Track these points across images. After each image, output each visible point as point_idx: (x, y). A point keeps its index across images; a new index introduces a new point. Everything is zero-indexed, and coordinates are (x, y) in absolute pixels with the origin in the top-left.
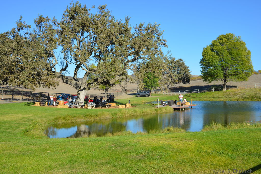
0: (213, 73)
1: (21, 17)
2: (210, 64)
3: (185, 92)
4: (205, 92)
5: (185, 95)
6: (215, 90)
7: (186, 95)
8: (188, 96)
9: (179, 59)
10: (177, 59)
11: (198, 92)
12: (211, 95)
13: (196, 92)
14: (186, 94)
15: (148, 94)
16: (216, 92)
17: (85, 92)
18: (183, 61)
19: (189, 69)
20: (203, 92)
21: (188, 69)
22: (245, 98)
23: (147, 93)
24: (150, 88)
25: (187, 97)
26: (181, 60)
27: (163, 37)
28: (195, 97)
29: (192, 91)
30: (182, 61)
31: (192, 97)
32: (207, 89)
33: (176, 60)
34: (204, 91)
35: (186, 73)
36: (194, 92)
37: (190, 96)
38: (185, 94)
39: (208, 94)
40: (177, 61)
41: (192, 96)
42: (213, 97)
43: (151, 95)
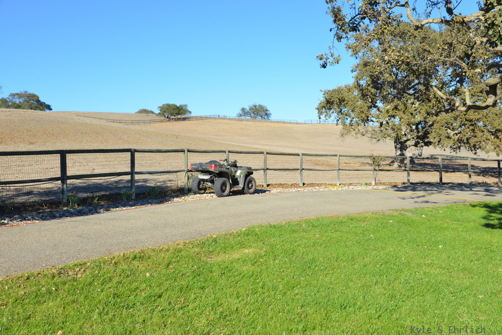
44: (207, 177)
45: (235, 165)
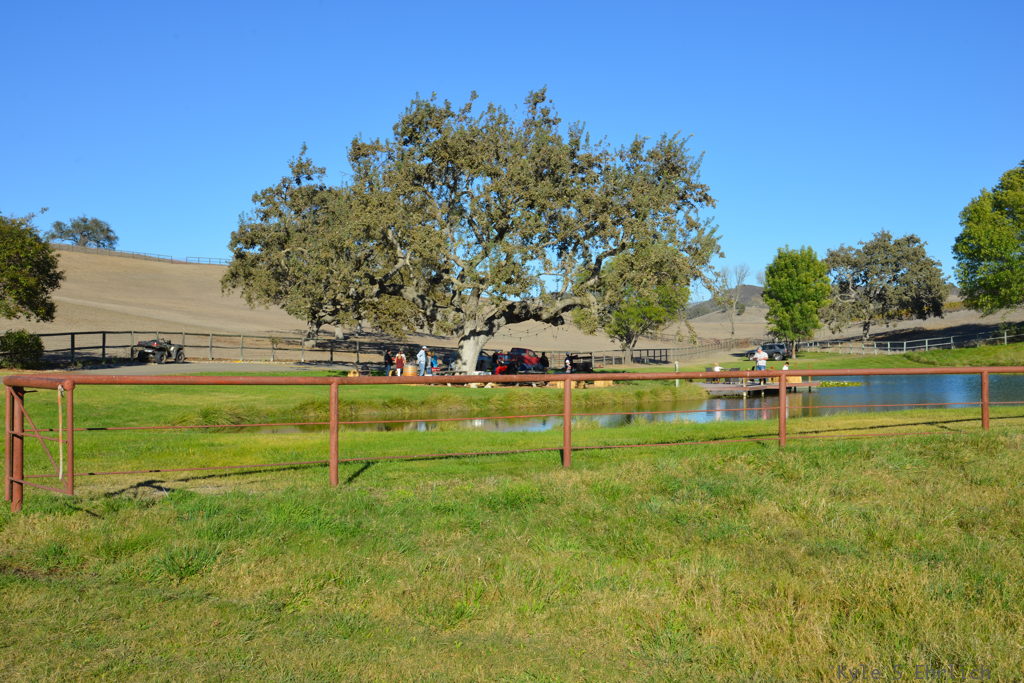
0: (997, 283)
1: (305, 148)
2: (983, 251)
3: (908, 345)
4: (975, 346)
5: (904, 356)
6: (1010, 341)
7: (908, 357)
8: (912, 360)
9: (908, 235)
10: (900, 238)
11: (949, 347)
12: (992, 356)
13: (944, 347)
14: (910, 352)
15: (781, 351)
16: (1012, 347)
17: (477, 343)
18: (922, 243)
19: (940, 270)
20: (967, 347)
21: (939, 267)
23: (777, 348)
24: (790, 333)
25: (909, 361)
26: (911, 240)
27: (698, 176)
28: (933, 363)
29: (929, 342)
30: (918, 241)
31: (925, 363)
32: (985, 337)
33: (893, 239)
34: (973, 342)
35: (928, 282)
36: (938, 347)
37: (918, 361)
38: (904, 352)
39: (983, 353)
40: (897, 243)
41: (924, 359)
42: (993, 361)
43: (794, 356)
44: (150, 351)
45: (169, 343)
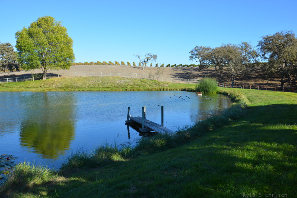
8: (1, 86)
10: (4, 43)
11: (15, 81)
12: (28, 85)
16: (35, 81)
22: (61, 88)
26: (8, 44)
29: (9, 79)
32: (28, 78)
34: (24, 79)
39: (25, 84)
